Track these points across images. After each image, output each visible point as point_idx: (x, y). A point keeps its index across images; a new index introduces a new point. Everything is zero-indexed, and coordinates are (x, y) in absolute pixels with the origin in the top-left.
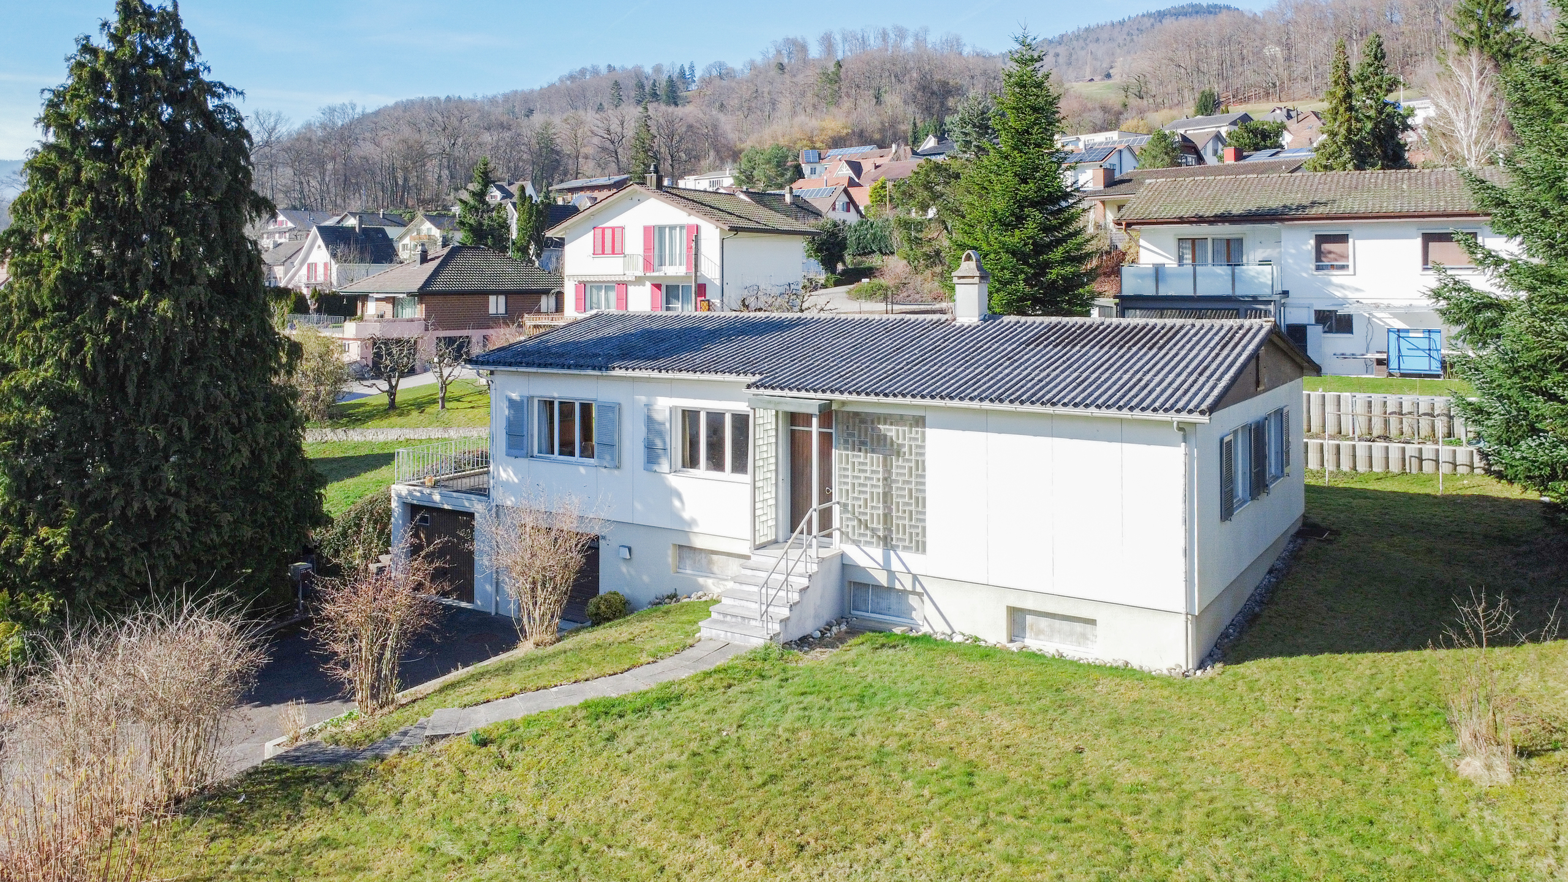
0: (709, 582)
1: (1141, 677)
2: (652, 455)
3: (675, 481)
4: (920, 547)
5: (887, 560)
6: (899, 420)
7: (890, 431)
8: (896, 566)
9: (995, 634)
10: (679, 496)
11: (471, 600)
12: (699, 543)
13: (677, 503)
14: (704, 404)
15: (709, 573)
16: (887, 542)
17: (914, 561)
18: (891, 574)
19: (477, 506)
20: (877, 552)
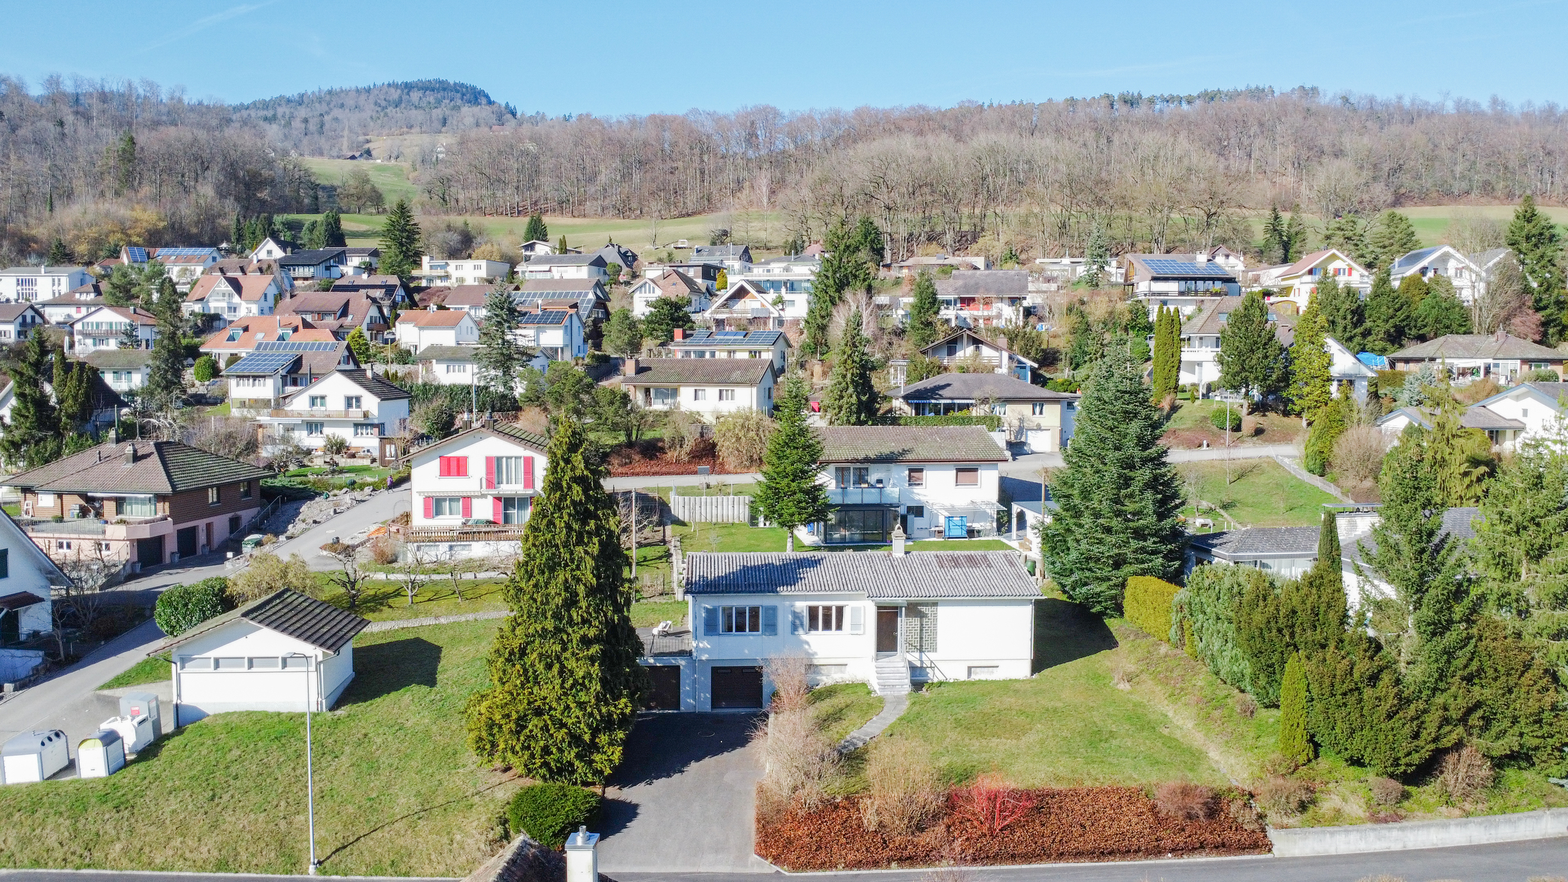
0: (824, 678)
1: (1016, 681)
2: (794, 628)
3: (804, 637)
4: (935, 650)
5: (921, 657)
6: (926, 604)
7: (924, 609)
8: (924, 658)
9: (963, 676)
10: (807, 643)
11: (678, 708)
12: (816, 662)
13: (806, 647)
14: (821, 604)
15: (819, 673)
16: (921, 651)
17: (932, 656)
18: (922, 662)
19: (682, 662)
20: (917, 655)
